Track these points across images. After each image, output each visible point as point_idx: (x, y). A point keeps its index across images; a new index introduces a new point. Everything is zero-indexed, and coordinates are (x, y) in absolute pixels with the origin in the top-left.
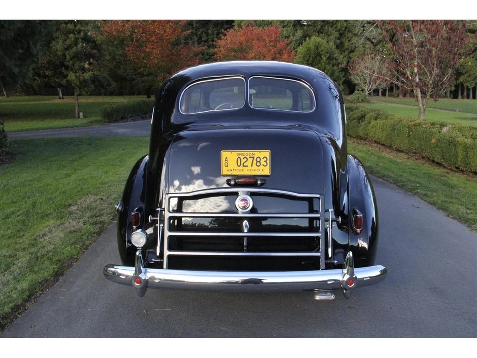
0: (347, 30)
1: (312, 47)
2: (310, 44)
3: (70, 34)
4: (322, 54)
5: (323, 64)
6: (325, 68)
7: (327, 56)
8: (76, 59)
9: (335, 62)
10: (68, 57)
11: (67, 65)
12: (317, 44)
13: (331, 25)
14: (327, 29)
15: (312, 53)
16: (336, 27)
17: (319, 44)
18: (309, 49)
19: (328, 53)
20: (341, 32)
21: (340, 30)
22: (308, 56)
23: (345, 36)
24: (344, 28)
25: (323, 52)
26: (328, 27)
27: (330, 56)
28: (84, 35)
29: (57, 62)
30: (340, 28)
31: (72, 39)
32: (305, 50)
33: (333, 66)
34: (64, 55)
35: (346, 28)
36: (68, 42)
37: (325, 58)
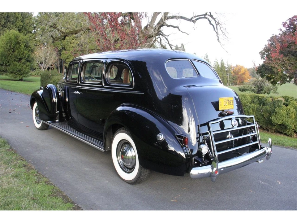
0: (23, 28)
1: (13, 37)
2: (11, 35)
4: (20, 43)
5: (22, 50)
6: (24, 52)
7: (24, 45)
9: (29, 49)
12: (16, 36)
13: (12, 23)
14: (9, 25)
15: (13, 41)
16: (16, 25)
17: (17, 36)
18: (11, 39)
19: (24, 42)
20: (19, 29)
21: (18, 27)
22: (10, 43)
23: (22, 31)
24: (21, 27)
25: (21, 42)
26: (10, 24)
27: (25, 45)
30: (18, 26)
32: (8, 39)
33: (29, 51)
35: (23, 26)
37: (23, 46)
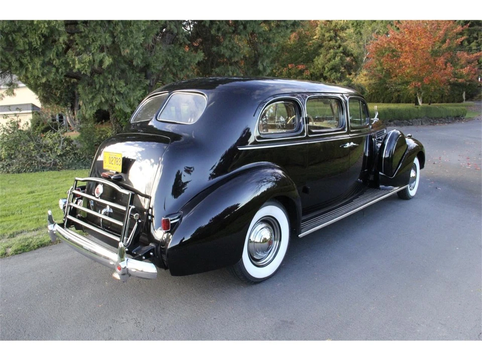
3: (330, 50)
8: (333, 71)
10: (327, 69)
11: (326, 76)
28: (343, 49)
29: (318, 74)
31: (332, 54)
34: (324, 68)
36: (329, 56)
